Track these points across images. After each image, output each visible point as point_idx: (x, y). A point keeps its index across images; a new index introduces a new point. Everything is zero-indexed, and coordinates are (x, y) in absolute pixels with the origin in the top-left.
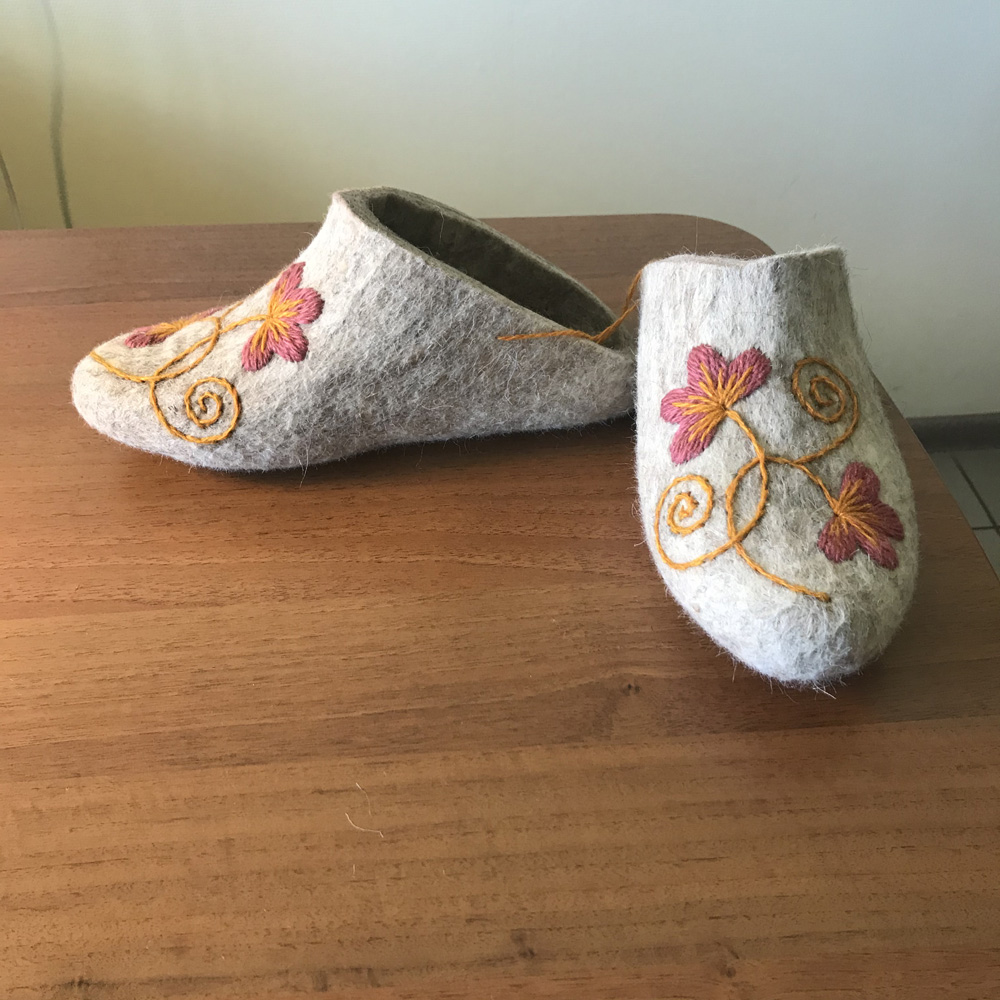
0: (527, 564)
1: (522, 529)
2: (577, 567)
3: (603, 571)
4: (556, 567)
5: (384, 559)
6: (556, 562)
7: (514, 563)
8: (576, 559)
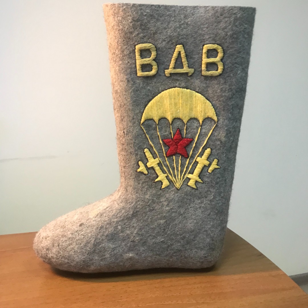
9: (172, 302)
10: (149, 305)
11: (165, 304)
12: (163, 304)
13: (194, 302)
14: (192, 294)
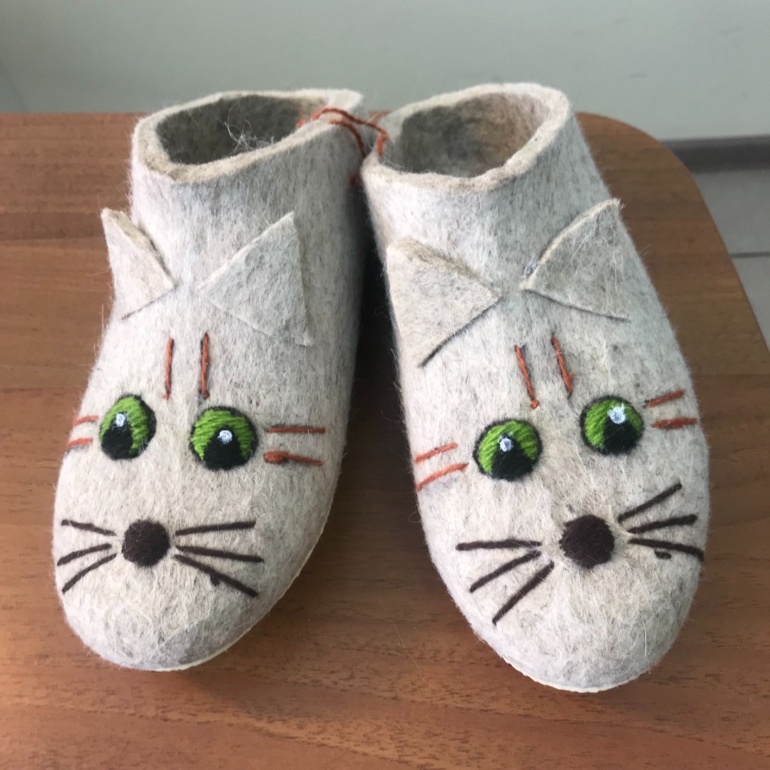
0: (334, 741)
1: (334, 677)
2: (391, 753)
3: (422, 762)
4: (368, 750)
5: (170, 715)
6: (369, 742)
7: (319, 738)
8: (392, 738)
9: (301, 727)
10: (208, 722)
11: (271, 735)
12: (261, 729)
13: (386, 754)
14: (395, 698)
